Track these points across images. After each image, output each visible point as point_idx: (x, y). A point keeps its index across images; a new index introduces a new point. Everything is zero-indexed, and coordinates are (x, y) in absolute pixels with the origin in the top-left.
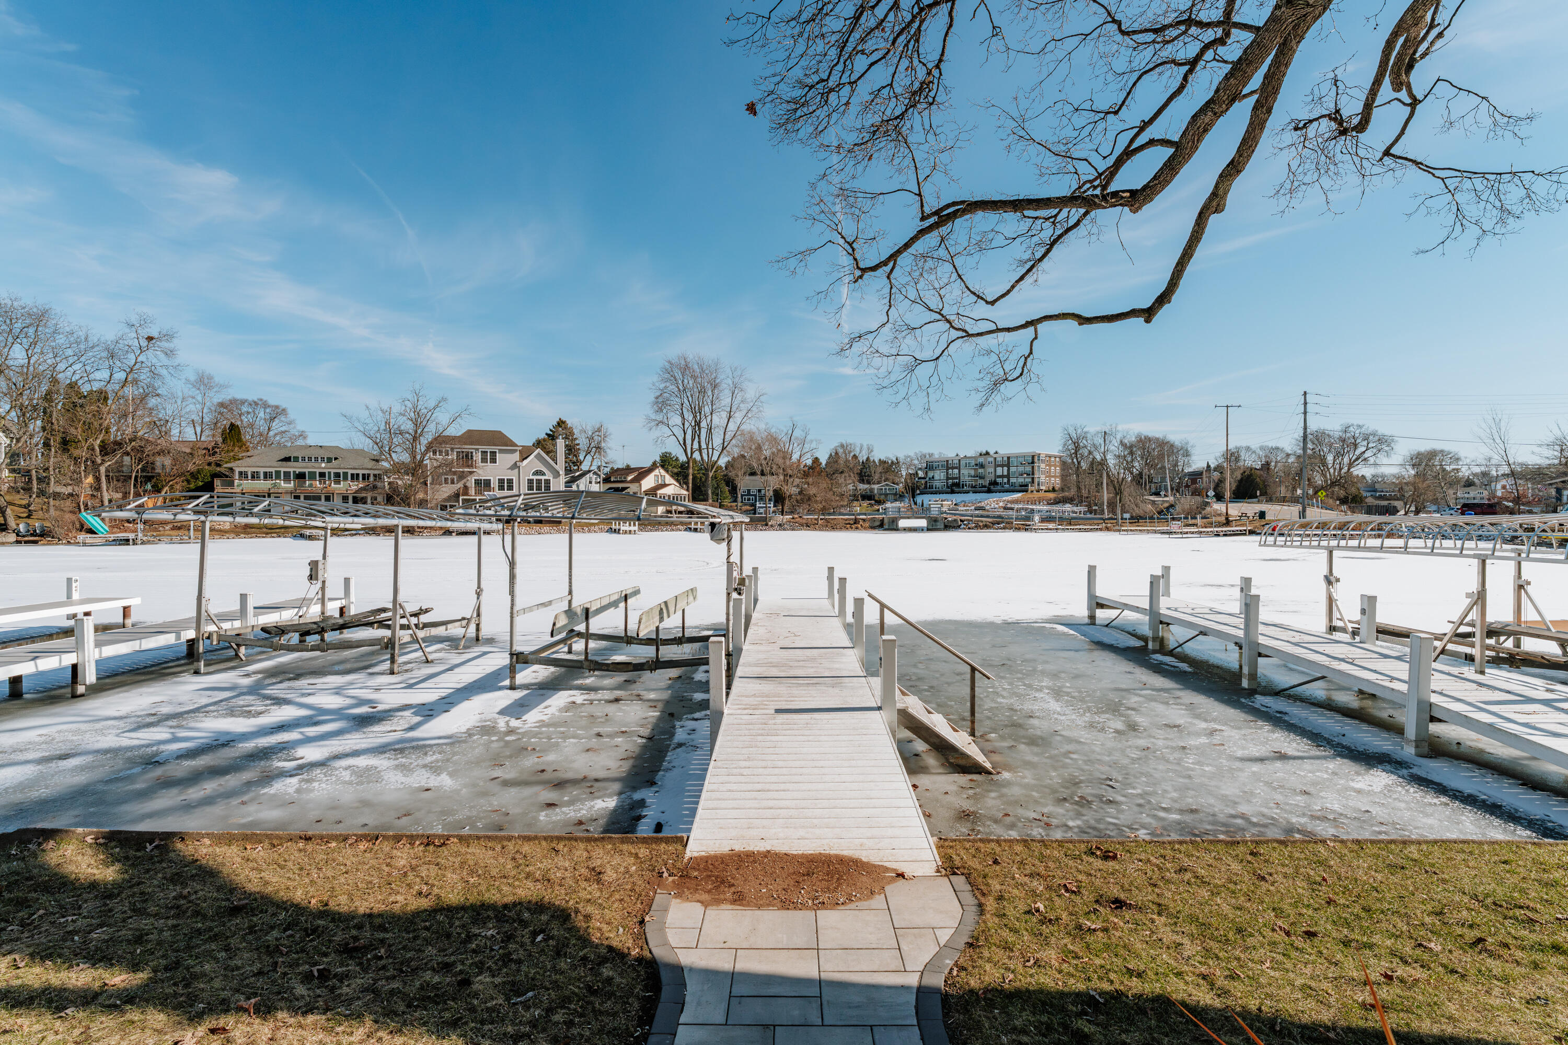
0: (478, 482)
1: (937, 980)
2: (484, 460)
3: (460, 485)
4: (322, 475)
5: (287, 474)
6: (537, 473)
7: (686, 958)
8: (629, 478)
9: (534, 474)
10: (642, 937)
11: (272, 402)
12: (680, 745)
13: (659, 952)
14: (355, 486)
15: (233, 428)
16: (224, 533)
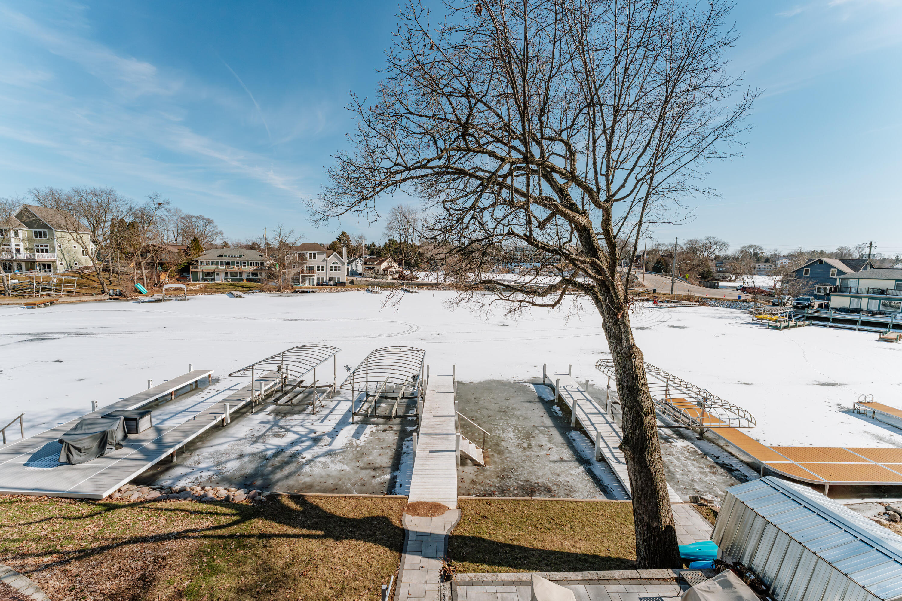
0: (308, 268)
1: (449, 534)
2: (311, 258)
3: (300, 268)
4: (238, 263)
5: (222, 263)
6: (334, 263)
7: (410, 528)
8: (375, 263)
10: (401, 523)
11: (206, 217)
12: (405, 453)
13: (405, 527)
14: (252, 268)
15: (195, 240)
16: (196, 292)
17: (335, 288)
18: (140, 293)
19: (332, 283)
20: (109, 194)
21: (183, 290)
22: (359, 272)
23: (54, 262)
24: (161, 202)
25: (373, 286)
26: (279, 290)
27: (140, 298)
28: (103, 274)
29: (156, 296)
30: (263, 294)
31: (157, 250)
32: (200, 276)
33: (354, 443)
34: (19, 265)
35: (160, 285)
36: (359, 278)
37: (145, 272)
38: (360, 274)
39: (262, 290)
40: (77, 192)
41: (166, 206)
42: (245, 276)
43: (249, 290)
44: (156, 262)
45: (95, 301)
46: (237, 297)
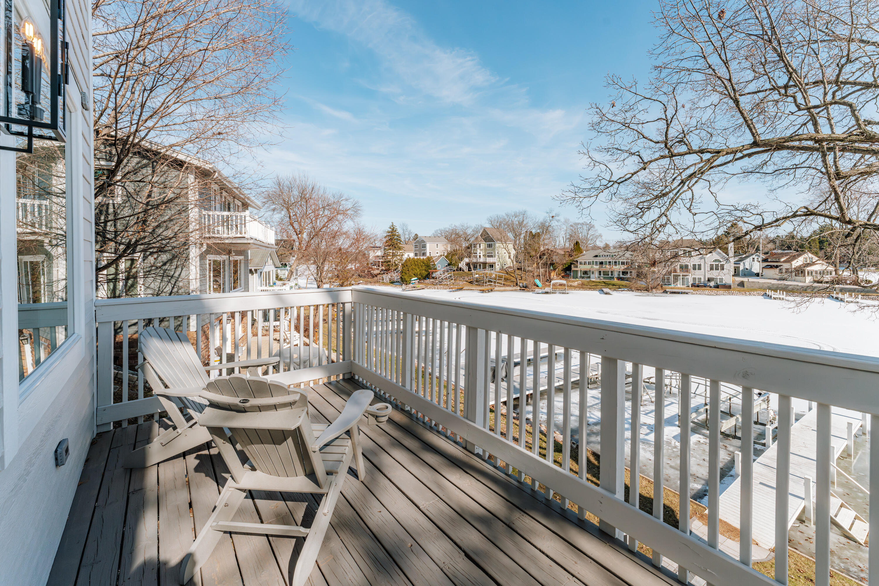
0: (681, 267)
3: (672, 267)
4: (610, 262)
5: (596, 262)
6: (716, 261)
8: (782, 260)
9: (714, 261)
11: (589, 223)
14: (623, 268)
15: (577, 243)
16: (575, 288)
17: (715, 291)
18: (537, 286)
19: (712, 284)
20: (524, 214)
21: (564, 285)
22: (756, 272)
23: (495, 263)
24: (554, 215)
25: (775, 290)
26: (647, 290)
27: (537, 290)
28: (518, 272)
29: (547, 289)
30: (631, 292)
31: (550, 253)
32: (579, 275)
33: (673, 443)
34: (480, 266)
35: (549, 280)
36: (751, 279)
37: (542, 270)
38: (757, 275)
39: (630, 289)
40: (507, 215)
41: (557, 218)
42: (616, 275)
43: (617, 287)
44: (549, 263)
45: (512, 290)
46: (606, 293)
